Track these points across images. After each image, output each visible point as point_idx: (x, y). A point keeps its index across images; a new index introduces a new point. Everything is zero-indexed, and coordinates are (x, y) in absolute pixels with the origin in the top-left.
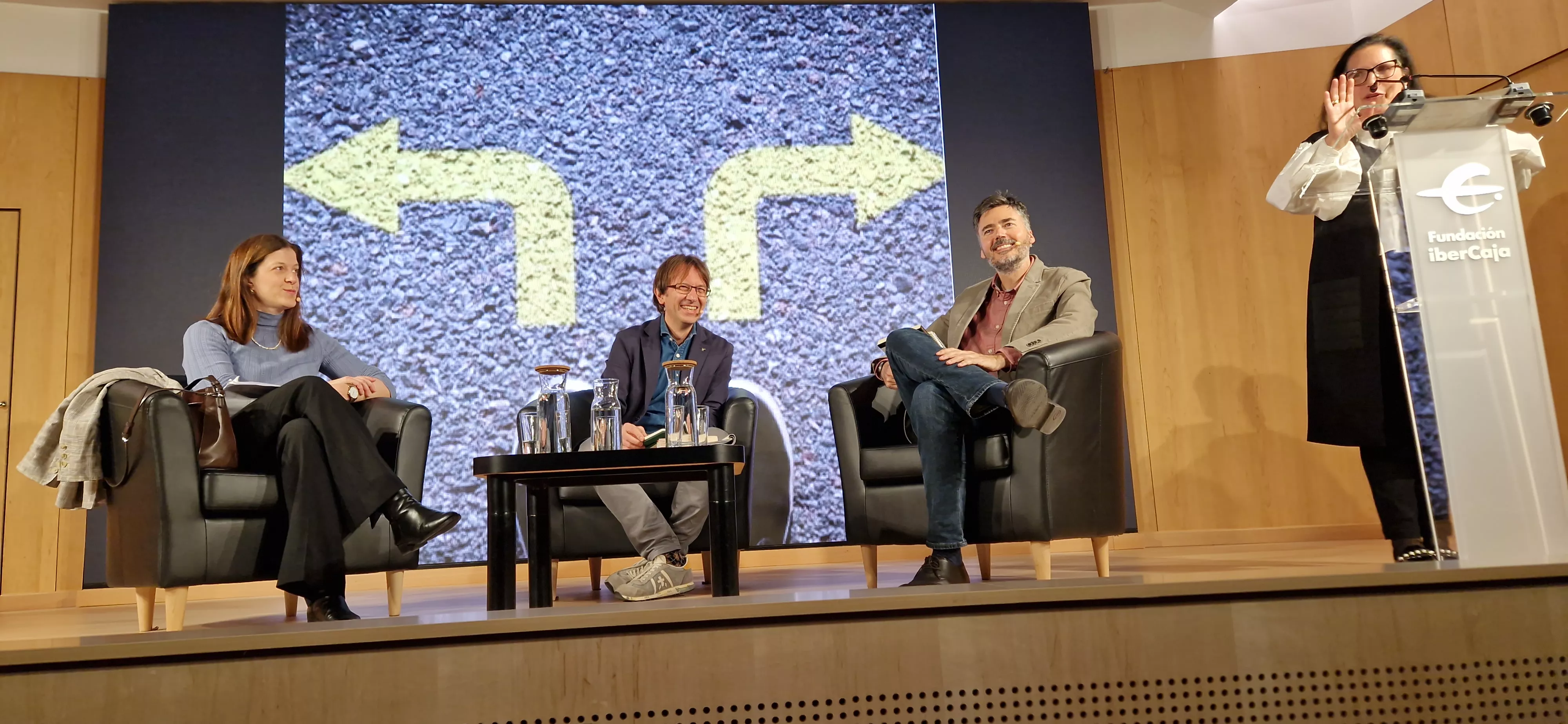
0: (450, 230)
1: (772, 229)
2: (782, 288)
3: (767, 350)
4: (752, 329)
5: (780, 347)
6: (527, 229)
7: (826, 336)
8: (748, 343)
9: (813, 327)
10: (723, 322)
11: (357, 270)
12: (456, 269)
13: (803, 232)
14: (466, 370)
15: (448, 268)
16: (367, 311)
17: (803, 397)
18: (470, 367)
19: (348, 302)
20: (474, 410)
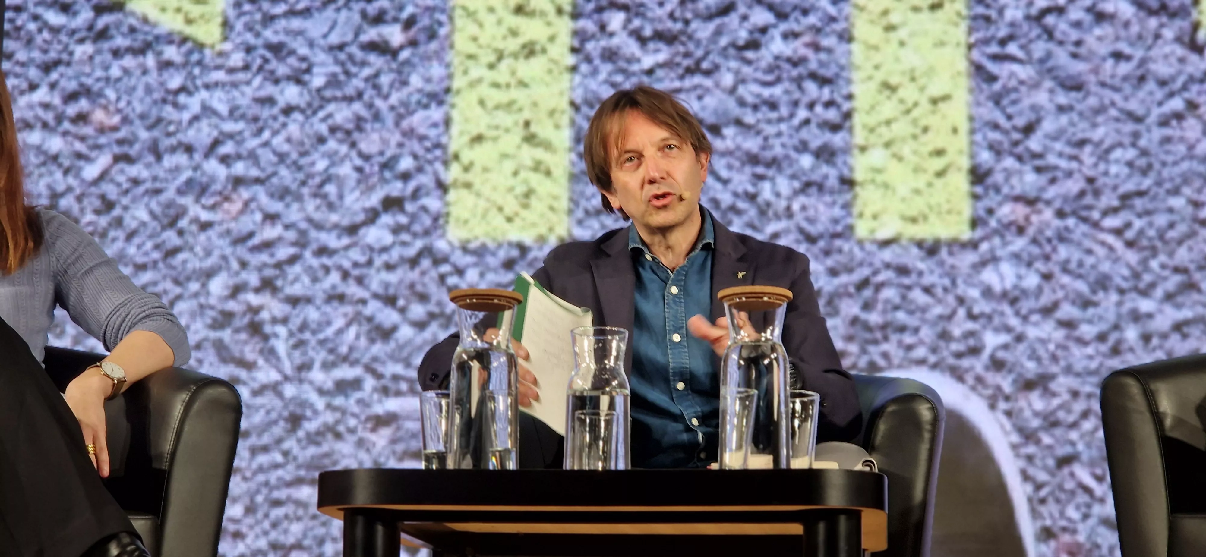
0: (322, 42)
1: (1003, 42)
2: (1020, 173)
3: (982, 307)
4: (950, 261)
5: (1013, 302)
6: (475, 39)
7: (1118, 281)
8: (939, 291)
9: (1090, 260)
10: (886, 243)
11: (138, 122)
12: (330, 122)
13: (1072, 49)
14: (340, 332)
15: (315, 120)
16: (154, 205)
17: (1061, 415)
18: (349, 324)
19: (119, 185)
20: (354, 415)
